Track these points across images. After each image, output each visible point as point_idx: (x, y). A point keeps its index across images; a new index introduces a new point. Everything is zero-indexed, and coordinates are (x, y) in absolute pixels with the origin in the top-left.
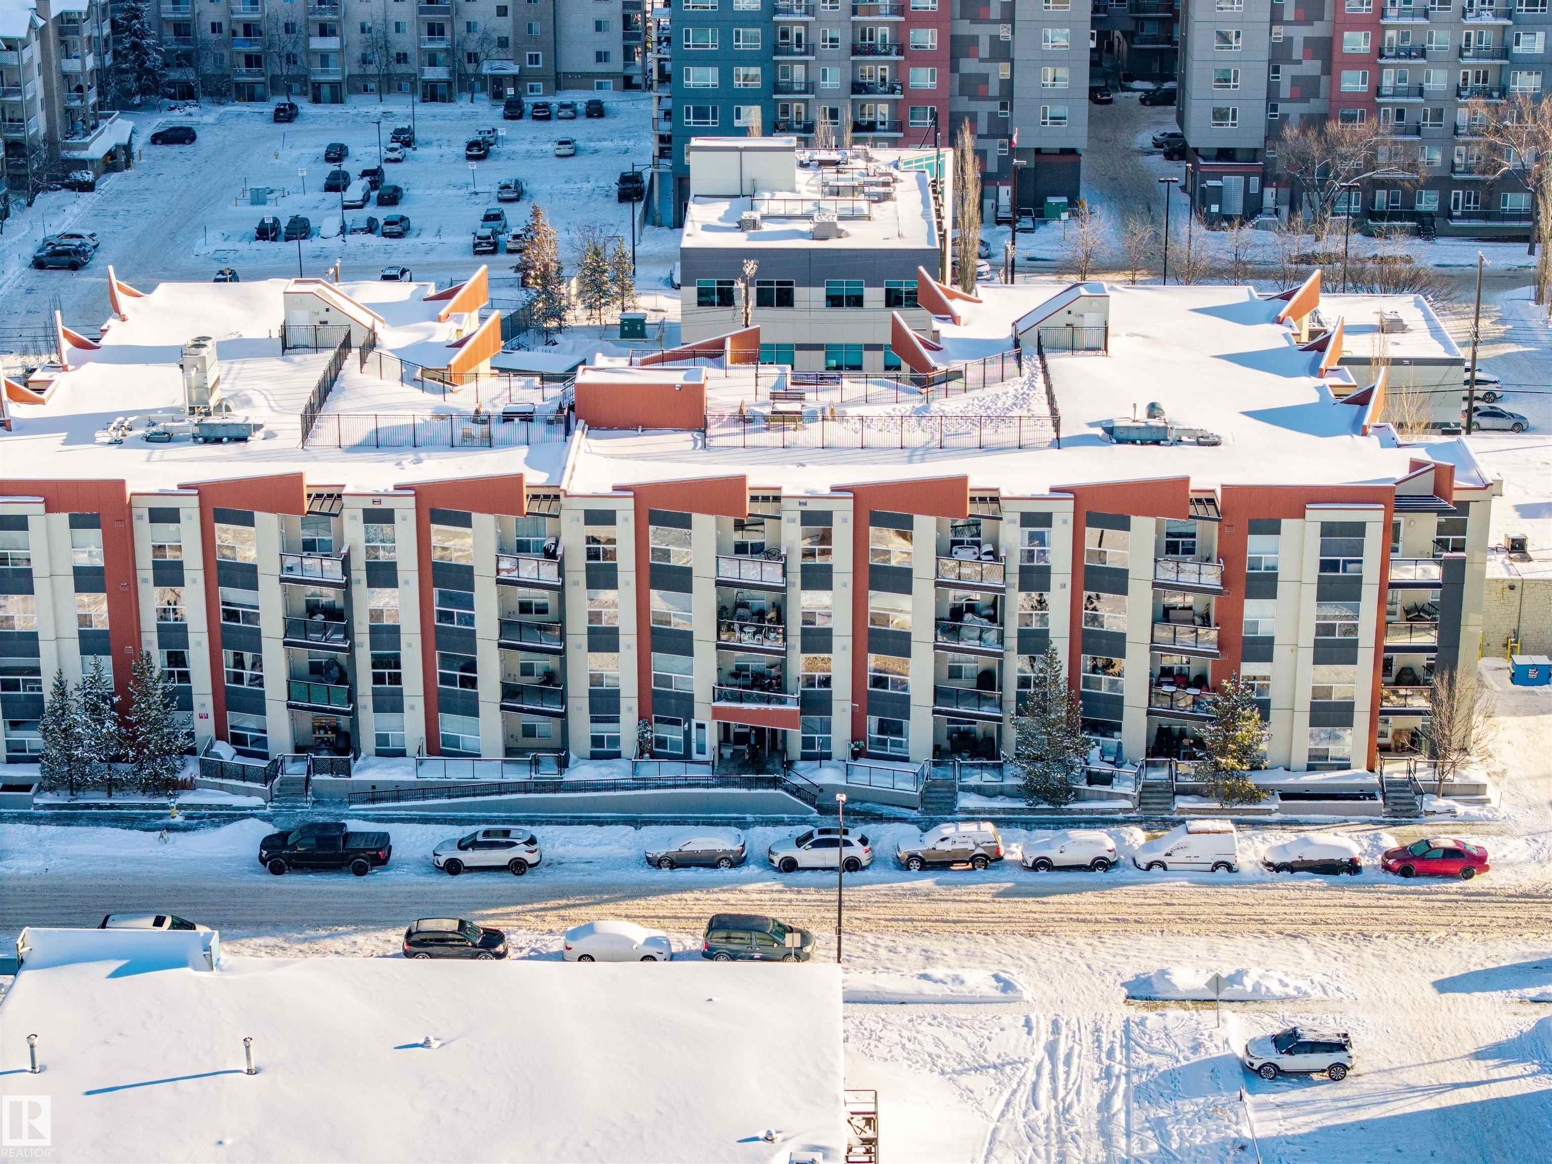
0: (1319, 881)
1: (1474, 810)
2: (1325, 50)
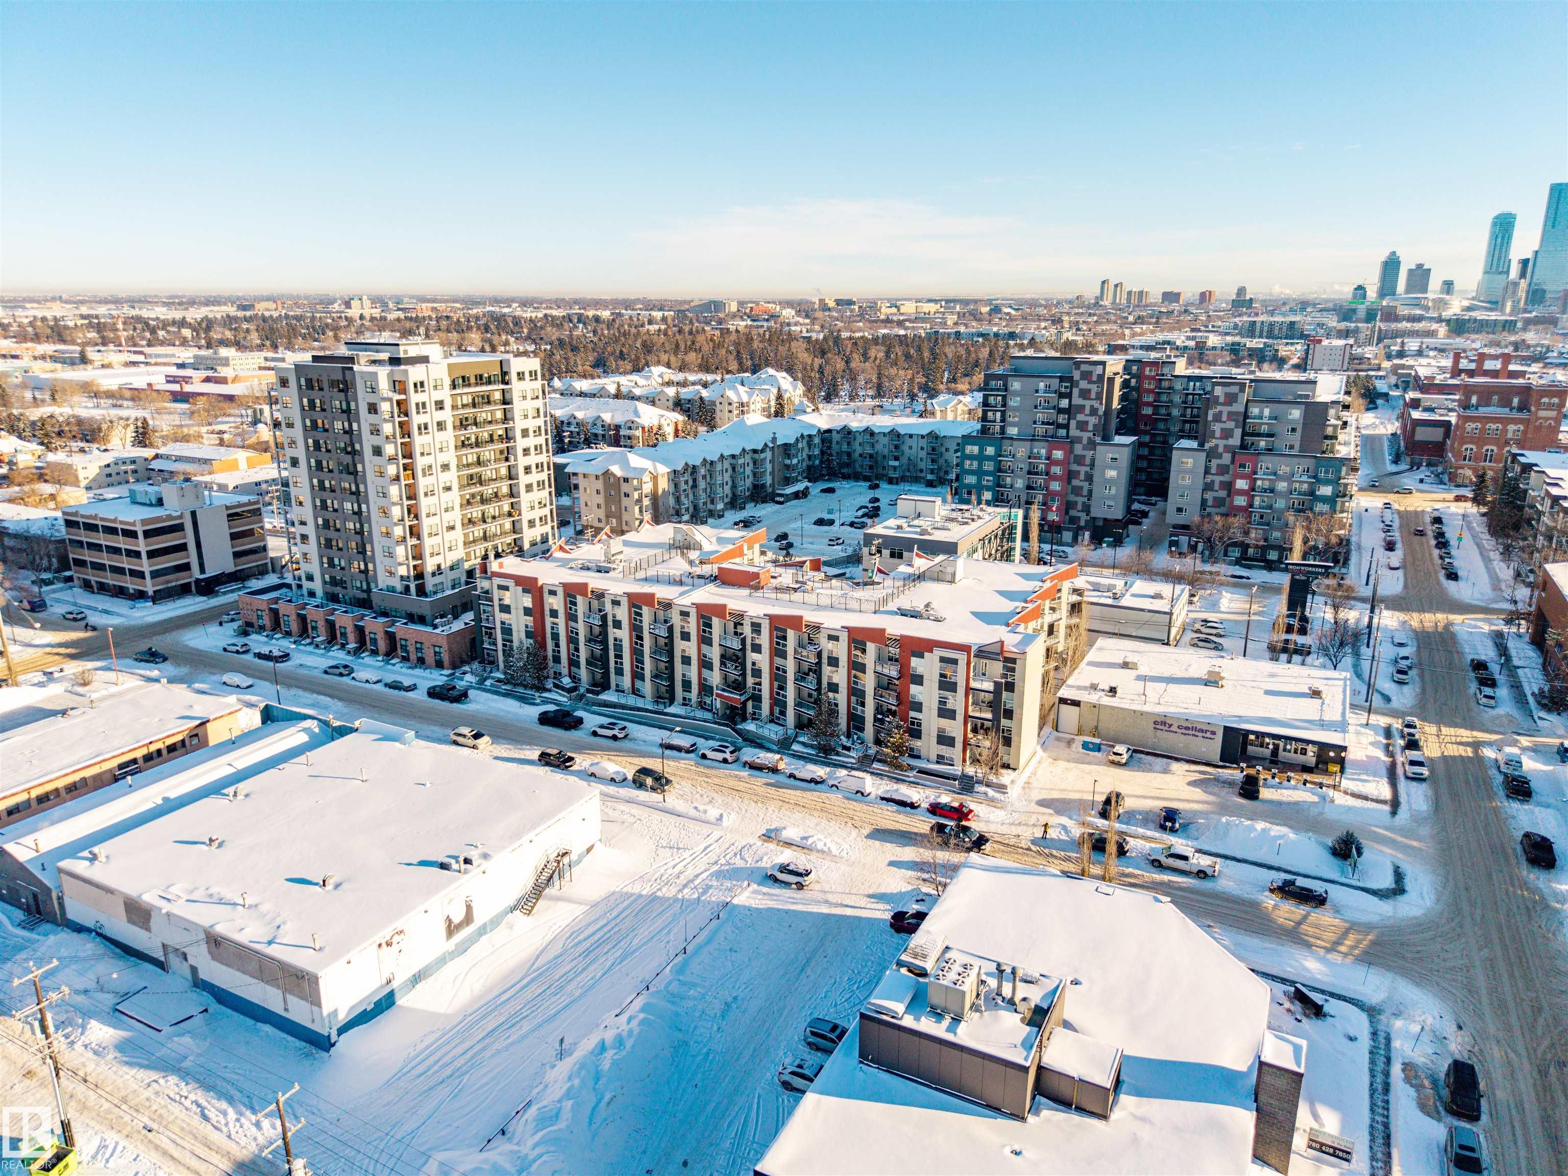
0: (895, 807)
1: (998, 796)
2: (1229, 487)
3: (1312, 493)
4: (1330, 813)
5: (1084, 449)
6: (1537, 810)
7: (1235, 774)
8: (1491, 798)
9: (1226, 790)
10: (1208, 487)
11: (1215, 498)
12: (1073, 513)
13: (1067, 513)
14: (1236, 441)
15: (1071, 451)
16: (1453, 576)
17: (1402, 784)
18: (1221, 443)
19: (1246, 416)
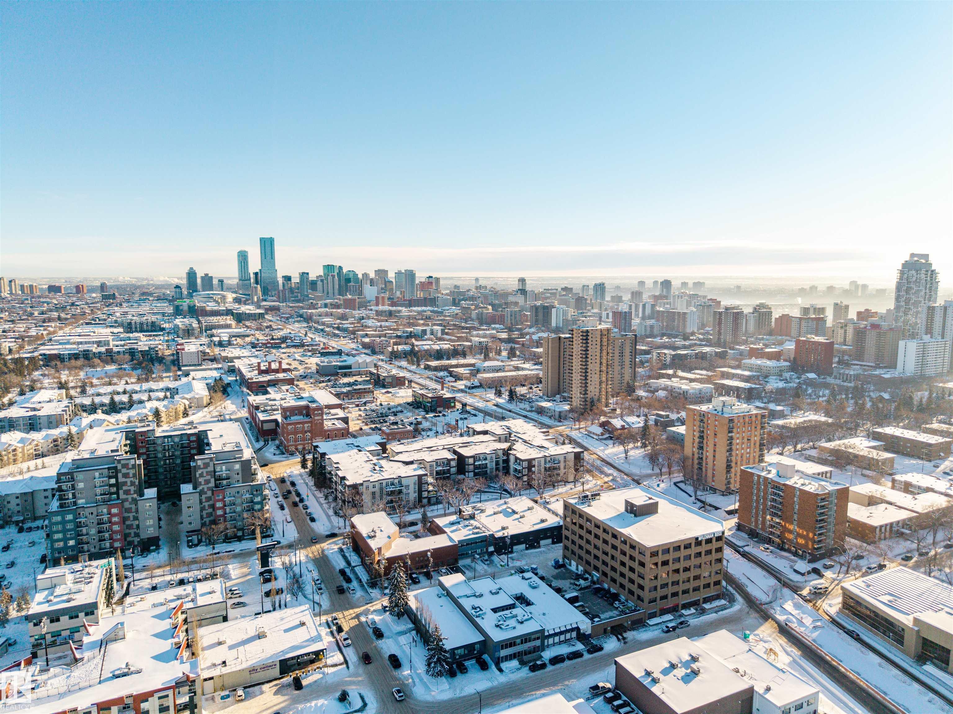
2: (213, 507)
3: (252, 502)
4: (330, 680)
5: (130, 504)
6: (387, 641)
7: (288, 679)
8: (373, 643)
9: (289, 689)
10: (202, 509)
11: (207, 514)
12: (129, 539)
13: (125, 540)
14: (212, 484)
15: (123, 506)
16: (313, 520)
17: (344, 650)
18: (205, 487)
19: (215, 472)
